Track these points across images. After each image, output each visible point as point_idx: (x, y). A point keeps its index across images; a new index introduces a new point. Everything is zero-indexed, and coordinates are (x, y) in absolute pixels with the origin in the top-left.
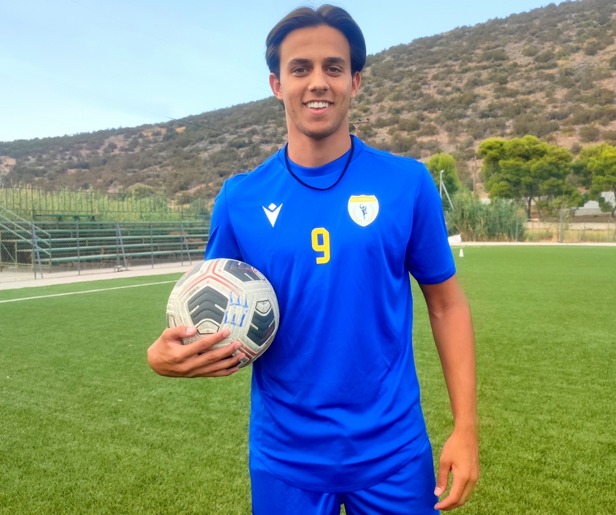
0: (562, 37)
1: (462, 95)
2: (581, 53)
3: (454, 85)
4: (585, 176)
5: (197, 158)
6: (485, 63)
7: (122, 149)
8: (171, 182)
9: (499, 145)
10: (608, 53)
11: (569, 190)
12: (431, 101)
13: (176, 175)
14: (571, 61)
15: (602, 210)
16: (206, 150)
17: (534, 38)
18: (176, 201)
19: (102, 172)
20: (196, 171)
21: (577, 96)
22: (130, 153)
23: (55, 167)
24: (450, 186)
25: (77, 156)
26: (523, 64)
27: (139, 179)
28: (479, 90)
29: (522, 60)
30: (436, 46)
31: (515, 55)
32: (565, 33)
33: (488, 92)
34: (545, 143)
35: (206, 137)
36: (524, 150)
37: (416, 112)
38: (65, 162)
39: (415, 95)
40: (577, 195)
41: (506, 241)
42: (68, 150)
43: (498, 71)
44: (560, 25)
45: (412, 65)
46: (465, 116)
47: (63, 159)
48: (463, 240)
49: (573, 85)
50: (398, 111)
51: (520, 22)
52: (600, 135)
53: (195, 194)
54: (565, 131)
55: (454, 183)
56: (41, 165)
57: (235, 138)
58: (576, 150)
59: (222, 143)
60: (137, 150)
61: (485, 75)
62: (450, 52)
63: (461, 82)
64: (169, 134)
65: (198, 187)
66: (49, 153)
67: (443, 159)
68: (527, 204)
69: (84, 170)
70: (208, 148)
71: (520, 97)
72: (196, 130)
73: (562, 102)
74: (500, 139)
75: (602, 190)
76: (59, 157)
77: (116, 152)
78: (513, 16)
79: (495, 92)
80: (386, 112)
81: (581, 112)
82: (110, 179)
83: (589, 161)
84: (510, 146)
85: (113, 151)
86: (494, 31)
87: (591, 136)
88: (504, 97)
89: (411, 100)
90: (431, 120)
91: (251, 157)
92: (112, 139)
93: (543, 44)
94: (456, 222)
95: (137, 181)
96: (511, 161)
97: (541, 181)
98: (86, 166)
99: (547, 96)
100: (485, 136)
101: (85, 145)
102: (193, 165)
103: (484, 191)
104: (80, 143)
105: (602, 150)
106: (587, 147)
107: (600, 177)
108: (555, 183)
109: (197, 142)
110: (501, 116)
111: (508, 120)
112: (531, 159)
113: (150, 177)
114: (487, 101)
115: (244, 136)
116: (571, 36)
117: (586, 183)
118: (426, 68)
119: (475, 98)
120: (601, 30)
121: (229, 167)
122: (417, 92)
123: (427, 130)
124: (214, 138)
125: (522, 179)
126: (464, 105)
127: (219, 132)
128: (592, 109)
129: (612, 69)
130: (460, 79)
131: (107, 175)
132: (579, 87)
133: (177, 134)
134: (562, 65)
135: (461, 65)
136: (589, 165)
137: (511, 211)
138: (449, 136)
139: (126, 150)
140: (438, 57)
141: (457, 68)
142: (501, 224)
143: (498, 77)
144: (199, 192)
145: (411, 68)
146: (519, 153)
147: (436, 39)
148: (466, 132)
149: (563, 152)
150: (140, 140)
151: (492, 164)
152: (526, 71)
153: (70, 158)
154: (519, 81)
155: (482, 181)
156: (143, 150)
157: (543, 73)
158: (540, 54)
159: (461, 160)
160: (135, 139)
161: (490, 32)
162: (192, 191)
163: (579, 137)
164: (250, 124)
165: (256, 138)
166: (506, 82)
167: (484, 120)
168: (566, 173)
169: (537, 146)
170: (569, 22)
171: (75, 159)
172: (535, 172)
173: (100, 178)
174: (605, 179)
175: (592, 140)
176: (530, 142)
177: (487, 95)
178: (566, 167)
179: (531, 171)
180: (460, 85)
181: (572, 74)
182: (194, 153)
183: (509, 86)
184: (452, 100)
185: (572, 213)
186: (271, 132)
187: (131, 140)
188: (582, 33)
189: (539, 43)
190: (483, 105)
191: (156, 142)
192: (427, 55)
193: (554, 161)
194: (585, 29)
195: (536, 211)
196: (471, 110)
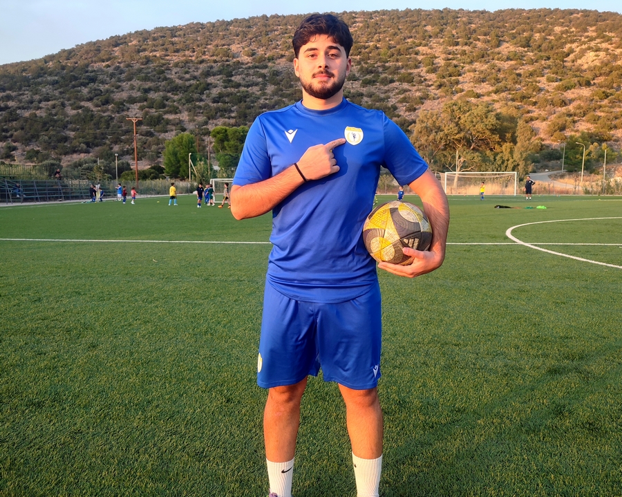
1: (198, 82)
2: (284, 59)
3: (192, 73)
6: (215, 58)
9: (224, 132)
12: (174, 85)
14: (277, 64)
17: (251, 42)
26: (244, 62)
28: (211, 80)
29: (243, 59)
30: (176, 36)
31: (238, 54)
33: (218, 82)
37: (161, 93)
39: (160, 78)
43: (225, 66)
45: (156, 51)
46: (201, 100)
49: (278, 83)
50: (146, 91)
63: (197, 71)
67: (186, 137)
71: (243, 89)
73: (271, 96)
79: (223, 83)
80: (135, 91)
84: (231, 133)
86: (222, 31)
88: (230, 87)
89: (157, 82)
90: (174, 101)
93: (258, 48)
99: (261, 90)
100: (217, 117)
103: (216, 160)
110: (228, 102)
111: (233, 106)
114: (218, 90)
119: (208, 86)
122: (162, 76)
123: (171, 109)
126: (200, 91)
130: (196, 69)
134: (271, 67)
138: (189, 115)
143: (225, 71)
148: (202, 113)
151: (220, 143)
152: (246, 68)
154: (241, 76)
155: (215, 153)
157: (257, 71)
158: (256, 55)
159: (200, 136)
166: (232, 76)
167: (215, 105)
177: (217, 85)
180: (197, 74)
181: (278, 75)
183: (233, 78)
184: (191, 86)
186: (27, 99)
189: (255, 47)
190: (215, 92)
192: (169, 44)
196: (205, 95)
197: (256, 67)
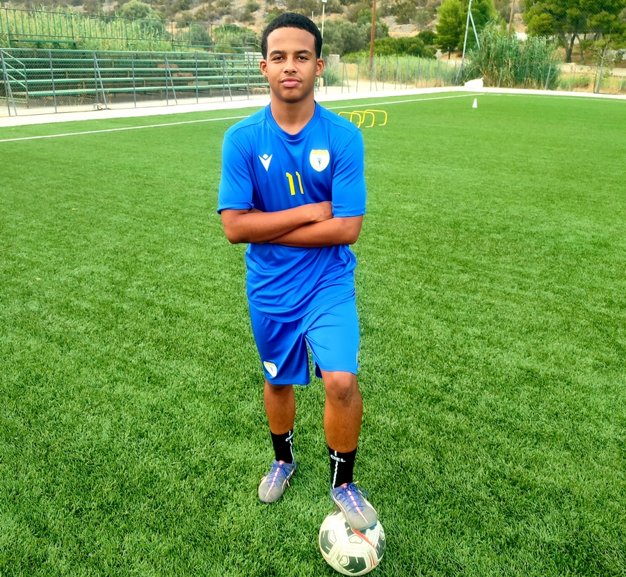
11: (621, 27)
24: (482, 16)
41: (533, 88)
48: (485, 84)
53: (196, 16)
55: (488, 13)
65: (200, 7)
94: (480, 64)
97: (590, 15)
103: (522, 23)
108: (606, 19)
125: (568, 11)
137: (545, 52)
142: (531, 67)
144: (201, 14)
155: (522, 12)
162: (193, 11)
195: (578, 51)
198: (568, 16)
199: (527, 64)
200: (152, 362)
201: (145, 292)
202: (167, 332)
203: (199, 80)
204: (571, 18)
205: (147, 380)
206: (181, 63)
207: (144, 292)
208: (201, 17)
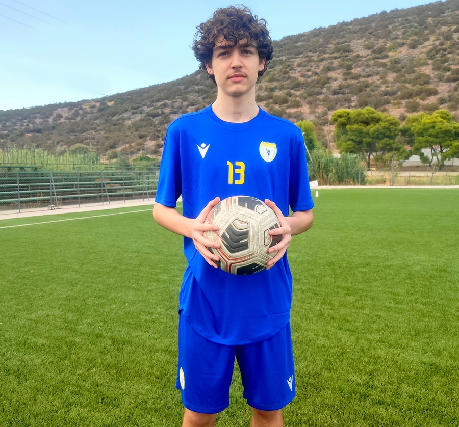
0: (392, 36)
1: (319, 78)
2: (406, 47)
3: (314, 70)
4: (410, 137)
5: (122, 125)
6: (336, 55)
7: (67, 118)
8: (103, 143)
9: (346, 114)
10: (425, 47)
11: (398, 147)
12: (296, 82)
13: (107, 138)
14: (399, 53)
15: (422, 162)
16: (129, 119)
17: (371, 36)
18: (107, 157)
19: (51, 135)
20: (122, 134)
21: (403, 79)
22: (72, 121)
23: (15, 132)
24: (311, 144)
25: (33, 123)
26: (363, 55)
27: (79, 141)
28: (332, 74)
29: (363, 52)
30: (300, 42)
31: (358, 48)
32: (394, 32)
33: (338, 76)
34: (380, 113)
35: (130, 109)
36: (364, 118)
37: (285, 90)
38: (23, 128)
39: (284, 78)
40: (404, 151)
41: (351, 185)
42: (26, 119)
43: (346, 60)
44: (390, 27)
45: (282, 56)
46: (322, 93)
47: (22, 125)
48: (320, 184)
49: (400, 70)
50: (272, 90)
51: (361, 25)
52: (420, 107)
53: (121, 152)
54: (394, 104)
55: (314, 143)
56: (5, 130)
57: (151, 110)
58: (403, 118)
59: (141, 113)
60: (78, 119)
61: (336, 63)
62: (310, 47)
63: (319, 68)
64: (102, 107)
65: (124, 146)
66: (11, 121)
67: (305, 125)
68: (367, 158)
69: (37, 134)
70: (131, 117)
71: (362, 79)
72: (122, 104)
73: (392, 83)
74: (347, 110)
75: (422, 148)
76: (19, 124)
77: (62, 120)
78: (356, 20)
79: (343, 76)
80: (263, 91)
81: (406, 90)
82: (57, 140)
83: (412, 126)
84: (354, 115)
85: (60, 120)
86: (342, 31)
87: (414, 108)
88: (350, 79)
89: (282, 82)
90: (297, 96)
91: (163, 123)
92: (59, 111)
93: (378, 41)
94: (314, 172)
95: (78, 142)
96: (355, 126)
97: (378, 140)
98: (39, 131)
99: (381, 78)
100: (336, 108)
101: (39, 115)
102: (120, 130)
103: (336, 148)
104: (35, 113)
105: (421, 118)
106: (411, 116)
107: (421, 138)
108: (388, 142)
109: (123, 113)
110: (348, 93)
111: (353, 96)
112: (370, 125)
113: (87, 139)
114: (338, 83)
115: (158, 108)
116: (399, 35)
117: (410, 142)
118: (292, 58)
119: (329, 80)
120: (420, 30)
121: (146, 131)
122: (286, 76)
123: (294, 103)
124: (136, 110)
125: (363, 139)
126: (321, 85)
127: (139, 105)
128: (414, 88)
129: (428, 59)
130: (318, 66)
131: (55, 137)
132: (405, 72)
133: (108, 107)
134: (392, 56)
135: (319, 56)
136: (412, 129)
137: (355, 163)
138: (310, 108)
139: (70, 119)
140: (301, 50)
141: (315, 58)
142: (348, 172)
143: (346, 65)
144: (124, 151)
145: (281, 58)
146: (361, 120)
147: (299, 37)
148: (323, 105)
149: (394, 119)
150: (80, 112)
151: (341, 128)
152: (366, 60)
153: (27, 125)
154: (361, 68)
155: (334, 141)
156: (82, 119)
157: (378, 62)
158: (376, 48)
159: (319, 126)
160: (77, 111)
161: (339, 32)
162: (119, 149)
163: (405, 109)
164: (163, 100)
165: (167, 110)
166: (351, 69)
167: (335, 96)
168: (396, 135)
169: (374, 115)
170: (396, 24)
171: (31, 125)
172: (373, 134)
173: (50, 140)
174: (424, 139)
175: (414, 111)
176: (369, 112)
177: (337, 78)
178: (396, 130)
179: (370, 133)
180: (318, 71)
181: (399, 63)
182: (121, 121)
183: (353, 71)
184: (312, 81)
185: (401, 164)
186: (178, 105)
187: (73, 111)
188: (406, 33)
189: (375, 40)
190: (335, 85)
191: (92, 113)
192: (293, 49)
193: (387, 126)
194: (409, 30)
195: (374, 163)
196: (326, 89)
197: (376, 58)
198: (364, 142)
199: (345, 170)
200: (104, 384)
201: (95, 327)
202: (116, 357)
203: (125, 188)
204: (366, 143)
205: (100, 401)
206: (112, 178)
207: (93, 327)
208: (124, 152)
